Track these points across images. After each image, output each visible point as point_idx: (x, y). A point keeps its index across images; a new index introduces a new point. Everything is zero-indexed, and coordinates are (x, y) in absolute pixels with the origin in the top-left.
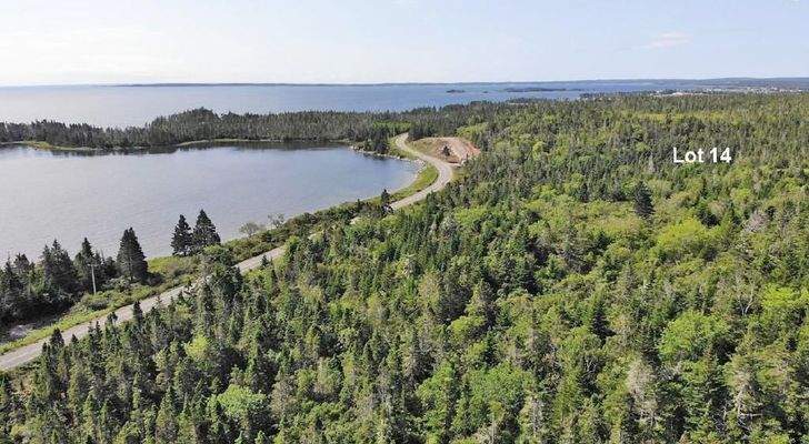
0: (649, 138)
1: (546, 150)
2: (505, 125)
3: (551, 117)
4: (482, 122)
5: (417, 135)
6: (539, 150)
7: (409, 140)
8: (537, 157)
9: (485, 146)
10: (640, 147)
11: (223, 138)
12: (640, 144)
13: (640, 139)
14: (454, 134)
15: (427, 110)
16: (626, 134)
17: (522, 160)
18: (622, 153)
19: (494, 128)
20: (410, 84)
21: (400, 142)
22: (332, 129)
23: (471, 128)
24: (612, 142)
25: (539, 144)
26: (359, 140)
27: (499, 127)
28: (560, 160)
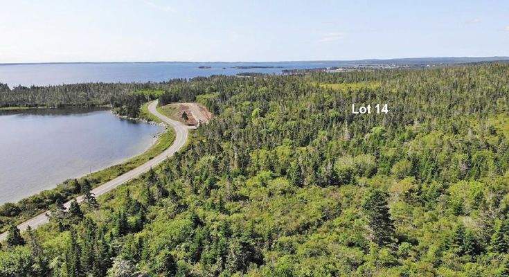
0: (338, 105)
1: (262, 115)
2: (232, 94)
3: (265, 88)
4: (215, 91)
5: (166, 100)
6: (256, 116)
7: (159, 105)
8: (255, 122)
9: (216, 111)
10: (332, 113)
11: (7, 106)
12: (330, 110)
13: (331, 107)
14: (194, 100)
15: (179, 81)
16: (320, 102)
17: (244, 125)
18: (319, 118)
19: (223, 97)
20: (175, 62)
21: (152, 108)
22: (98, 97)
23: (207, 96)
24: (311, 109)
25: (257, 110)
26: (117, 106)
27: (227, 95)
28: (273, 124)
